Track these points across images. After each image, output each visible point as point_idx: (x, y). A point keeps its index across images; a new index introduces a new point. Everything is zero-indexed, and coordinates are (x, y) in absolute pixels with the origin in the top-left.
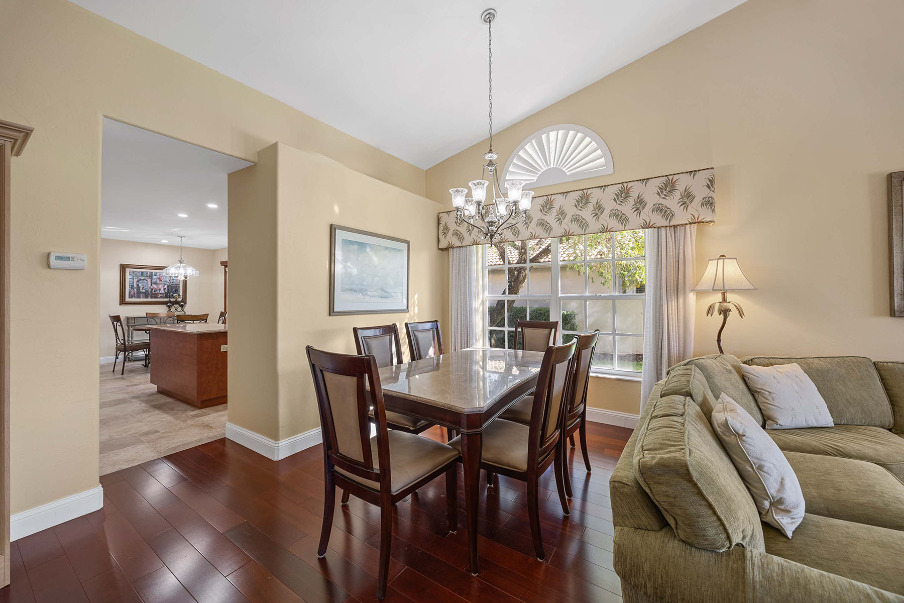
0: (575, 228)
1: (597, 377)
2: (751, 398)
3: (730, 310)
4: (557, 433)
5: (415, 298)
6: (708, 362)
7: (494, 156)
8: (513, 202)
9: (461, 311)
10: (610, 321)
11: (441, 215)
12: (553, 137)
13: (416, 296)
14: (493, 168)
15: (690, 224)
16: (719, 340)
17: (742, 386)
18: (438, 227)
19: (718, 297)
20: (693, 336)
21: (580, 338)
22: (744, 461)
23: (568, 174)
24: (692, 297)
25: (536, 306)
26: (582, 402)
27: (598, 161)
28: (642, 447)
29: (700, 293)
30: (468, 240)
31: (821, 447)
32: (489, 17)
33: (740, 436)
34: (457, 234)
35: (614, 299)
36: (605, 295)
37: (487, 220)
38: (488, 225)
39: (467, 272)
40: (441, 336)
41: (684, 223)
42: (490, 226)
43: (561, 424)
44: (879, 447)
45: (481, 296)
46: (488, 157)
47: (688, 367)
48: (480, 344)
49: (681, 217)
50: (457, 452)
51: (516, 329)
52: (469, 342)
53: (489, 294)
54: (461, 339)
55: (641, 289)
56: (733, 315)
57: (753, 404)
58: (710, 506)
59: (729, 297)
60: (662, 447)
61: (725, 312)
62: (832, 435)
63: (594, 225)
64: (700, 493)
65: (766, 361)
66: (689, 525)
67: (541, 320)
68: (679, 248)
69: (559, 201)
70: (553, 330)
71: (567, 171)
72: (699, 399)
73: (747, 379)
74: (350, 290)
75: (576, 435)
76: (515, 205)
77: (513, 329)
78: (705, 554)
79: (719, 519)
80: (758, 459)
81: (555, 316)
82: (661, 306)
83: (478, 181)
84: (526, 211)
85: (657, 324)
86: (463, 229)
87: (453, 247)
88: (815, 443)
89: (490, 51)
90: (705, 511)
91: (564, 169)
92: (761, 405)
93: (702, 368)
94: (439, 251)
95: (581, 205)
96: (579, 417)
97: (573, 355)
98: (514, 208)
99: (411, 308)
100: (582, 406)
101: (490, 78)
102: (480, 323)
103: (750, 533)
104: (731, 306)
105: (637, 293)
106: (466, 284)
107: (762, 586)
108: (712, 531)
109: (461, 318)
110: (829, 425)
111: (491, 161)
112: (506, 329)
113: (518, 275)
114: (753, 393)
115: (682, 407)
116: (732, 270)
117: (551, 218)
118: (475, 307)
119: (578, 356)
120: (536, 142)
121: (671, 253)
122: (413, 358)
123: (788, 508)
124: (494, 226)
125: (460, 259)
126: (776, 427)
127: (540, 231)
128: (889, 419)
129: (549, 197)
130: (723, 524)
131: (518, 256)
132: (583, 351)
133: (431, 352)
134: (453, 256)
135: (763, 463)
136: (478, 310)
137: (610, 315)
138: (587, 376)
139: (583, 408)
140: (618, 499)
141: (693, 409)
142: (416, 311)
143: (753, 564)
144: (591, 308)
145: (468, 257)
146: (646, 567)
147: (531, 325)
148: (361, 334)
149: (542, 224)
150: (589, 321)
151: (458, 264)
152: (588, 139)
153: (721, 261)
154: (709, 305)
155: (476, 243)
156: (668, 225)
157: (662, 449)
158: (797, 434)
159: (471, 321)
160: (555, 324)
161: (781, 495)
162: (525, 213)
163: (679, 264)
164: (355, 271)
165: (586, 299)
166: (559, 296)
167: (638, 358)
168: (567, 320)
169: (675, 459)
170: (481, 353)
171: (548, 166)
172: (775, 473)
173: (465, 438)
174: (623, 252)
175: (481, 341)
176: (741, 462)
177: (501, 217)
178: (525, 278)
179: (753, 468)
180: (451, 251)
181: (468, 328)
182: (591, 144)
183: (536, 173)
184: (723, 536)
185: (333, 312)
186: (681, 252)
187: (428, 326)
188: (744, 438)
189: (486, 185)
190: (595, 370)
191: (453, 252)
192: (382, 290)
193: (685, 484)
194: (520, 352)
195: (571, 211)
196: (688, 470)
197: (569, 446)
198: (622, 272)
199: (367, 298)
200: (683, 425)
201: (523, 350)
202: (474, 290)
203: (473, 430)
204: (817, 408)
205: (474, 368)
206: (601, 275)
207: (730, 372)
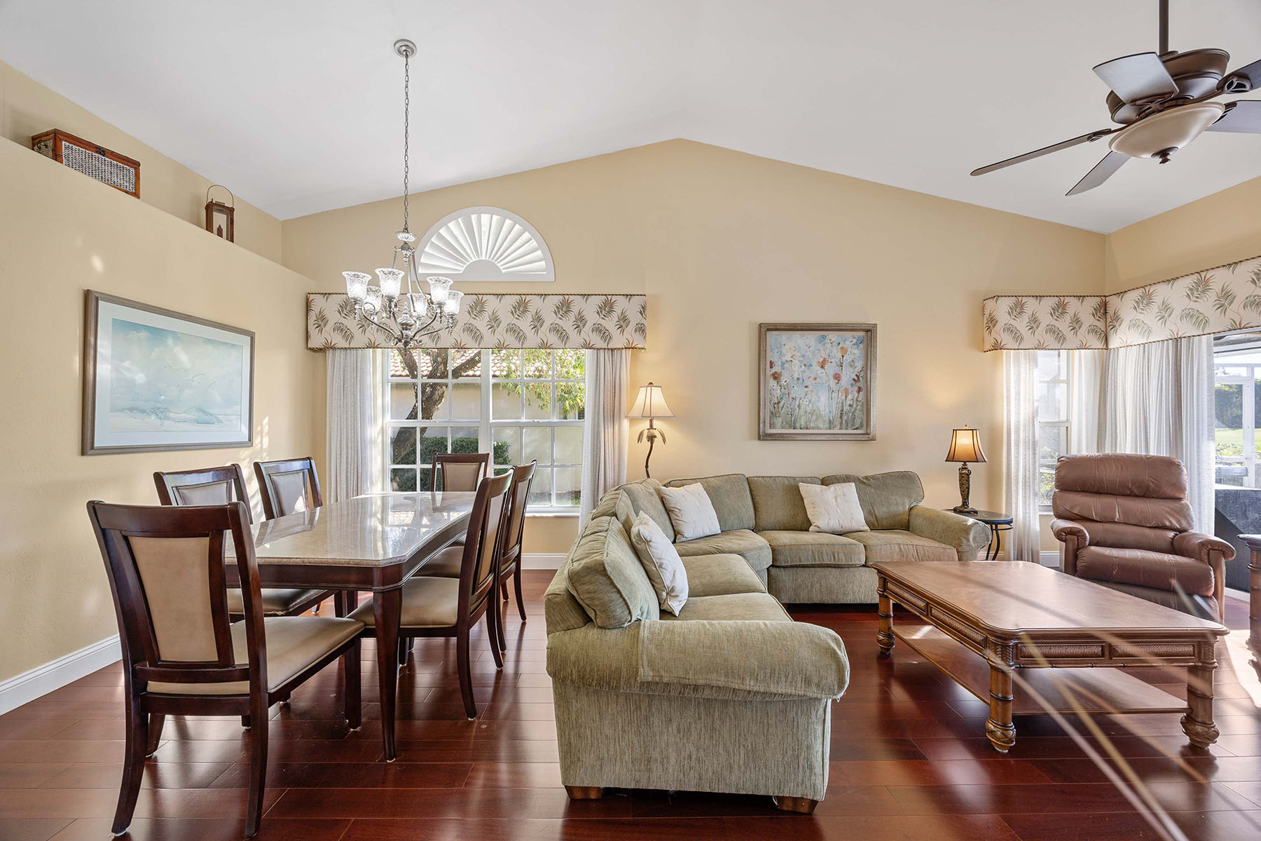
0: (510, 339)
1: (535, 517)
2: (666, 516)
3: (655, 437)
4: (491, 578)
5: (263, 424)
6: (635, 487)
7: (411, 238)
8: (437, 304)
9: (347, 443)
10: (549, 451)
11: (311, 297)
12: (486, 221)
13: (266, 420)
14: (409, 253)
15: (626, 348)
16: (647, 467)
17: (661, 507)
18: (307, 315)
19: (647, 424)
20: (626, 465)
21: (516, 469)
22: (650, 562)
23: (503, 271)
24: (626, 423)
25: (460, 435)
26: (517, 543)
27: (537, 264)
28: (572, 560)
29: (633, 420)
30: (360, 340)
31: (709, 549)
32: (406, 49)
33: (647, 542)
34: (340, 328)
35: (552, 426)
36: (544, 421)
37: (399, 320)
38: (400, 327)
39: (359, 387)
40: (317, 480)
41: (621, 347)
42: (403, 329)
43: (494, 568)
44: (741, 542)
45: (380, 421)
46: (402, 237)
47: (617, 492)
48: (378, 487)
49: (618, 341)
50: (362, 624)
51: (434, 467)
52: (361, 487)
53: (392, 418)
54: (347, 484)
55: (581, 415)
56: (658, 440)
57: (668, 522)
58: (619, 592)
59: (656, 423)
60: (588, 555)
61: (651, 438)
62: (717, 539)
63: (532, 339)
64: (612, 583)
65: (680, 483)
66: (604, 611)
67: (467, 452)
68: (616, 372)
69: (491, 304)
70: (483, 464)
71: (503, 267)
72: (623, 518)
73: (664, 500)
74: (131, 409)
75: (510, 582)
76: (440, 307)
77: (430, 466)
78: (615, 631)
79: (624, 600)
80: (659, 559)
81: (485, 448)
82: (598, 433)
83: (390, 270)
84: (453, 315)
85: (595, 453)
86: (351, 324)
87: (333, 348)
88: (706, 547)
89: (407, 95)
90: (615, 596)
91: (499, 265)
92: (673, 522)
93: (630, 493)
94: (309, 352)
95: (518, 313)
96: (514, 561)
97: (509, 488)
98: (439, 311)
99: (256, 441)
100: (517, 547)
101: (407, 132)
102: (378, 460)
103: (646, 610)
104: (656, 433)
105: (579, 419)
106: (355, 403)
107: (648, 639)
108: (619, 611)
109: (347, 454)
110: (718, 533)
111: (405, 243)
112: (418, 466)
113: (432, 393)
114: (668, 511)
115: (607, 525)
116: (657, 399)
117: (481, 324)
118: (371, 438)
119: (513, 491)
120: (463, 222)
121: (609, 378)
122: (270, 514)
123: (677, 594)
124: (410, 329)
125: (345, 366)
126: (684, 539)
127: (466, 339)
128: (752, 523)
129: (480, 297)
130: (626, 604)
131: (430, 364)
132: (519, 484)
133: (300, 505)
134: (333, 360)
135: (663, 561)
136: (375, 441)
137: (549, 444)
138: (523, 518)
139: (518, 552)
140: (551, 609)
141: (616, 525)
142: (266, 445)
143: (644, 627)
144: (528, 437)
145: (359, 364)
146: (573, 658)
147: (454, 459)
148: (170, 483)
149: (470, 329)
150: (526, 451)
151: (342, 373)
152: (527, 235)
153: (649, 388)
154: (640, 431)
155: (372, 346)
156: (606, 347)
157: (587, 557)
158: (696, 543)
159: (365, 458)
160: (485, 458)
161: (673, 584)
162: (452, 318)
163: (615, 390)
164: (140, 378)
165: (521, 426)
166: (491, 422)
167: (576, 495)
168: (500, 452)
169: (596, 560)
170: (379, 503)
171: (478, 256)
172: (670, 569)
173: (380, 597)
174: (564, 370)
175: (379, 485)
176: (648, 564)
177: (419, 318)
178: (441, 397)
179: (656, 568)
180: (330, 354)
181: (360, 468)
182: (531, 242)
183: (464, 263)
184: (627, 612)
185: (92, 447)
186: (618, 377)
187: (297, 465)
188: (651, 543)
189: (401, 276)
190: (530, 509)
191: (334, 355)
192: (201, 410)
193: (602, 579)
194: (439, 495)
195: (506, 318)
196: (604, 567)
197: (502, 600)
198: (563, 394)
199: (167, 423)
200: (606, 537)
201: (444, 491)
202: (368, 412)
203: (391, 586)
204: (710, 519)
205: (368, 524)
206: (539, 396)
207: (652, 495)
